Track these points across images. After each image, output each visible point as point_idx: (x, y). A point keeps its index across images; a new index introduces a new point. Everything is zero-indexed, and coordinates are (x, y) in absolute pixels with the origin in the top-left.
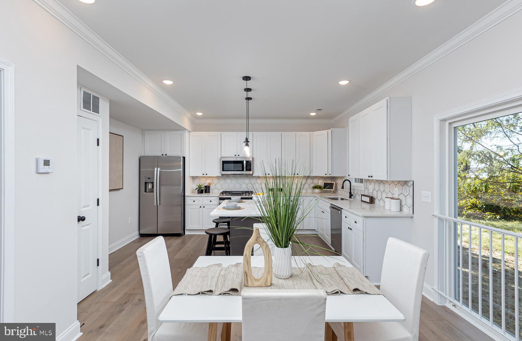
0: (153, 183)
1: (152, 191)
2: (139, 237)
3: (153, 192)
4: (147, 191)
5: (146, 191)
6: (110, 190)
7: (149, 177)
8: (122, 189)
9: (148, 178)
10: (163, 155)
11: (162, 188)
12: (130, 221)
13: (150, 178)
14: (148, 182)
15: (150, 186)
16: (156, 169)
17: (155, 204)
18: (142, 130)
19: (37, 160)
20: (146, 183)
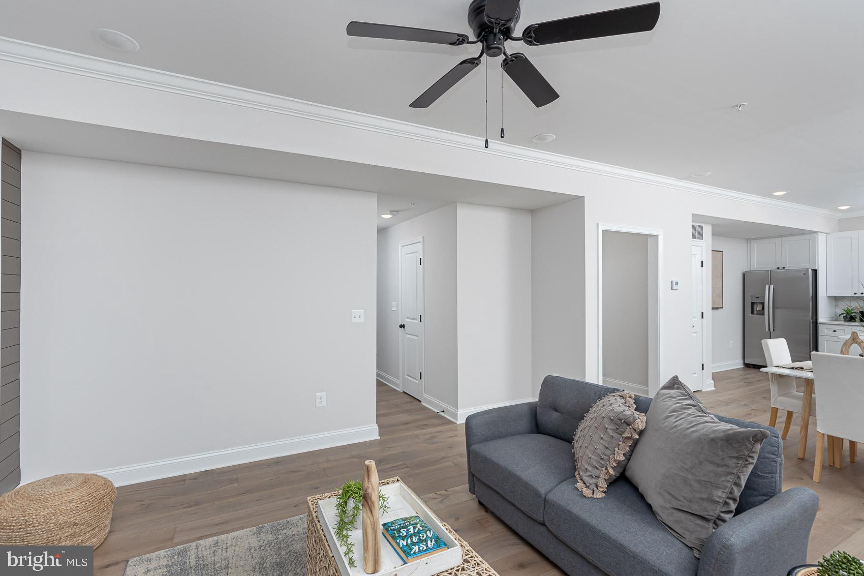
0: (763, 304)
1: (762, 312)
2: (742, 367)
3: (763, 314)
4: (755, 312)
5: (752, 313)
6: (713, 308)
7: (757, 296)
8: (722, 308)
9: (757, 298)
10: (778, 268)
11: (778, 311)
12: (731, 345)
13: (758, 298)
14: (756, 303)
15: (759, 308)
16: (767, 286)
17: (767, 329)
18: (748, 239)
19: (672, 282)
20: (753, 304)
